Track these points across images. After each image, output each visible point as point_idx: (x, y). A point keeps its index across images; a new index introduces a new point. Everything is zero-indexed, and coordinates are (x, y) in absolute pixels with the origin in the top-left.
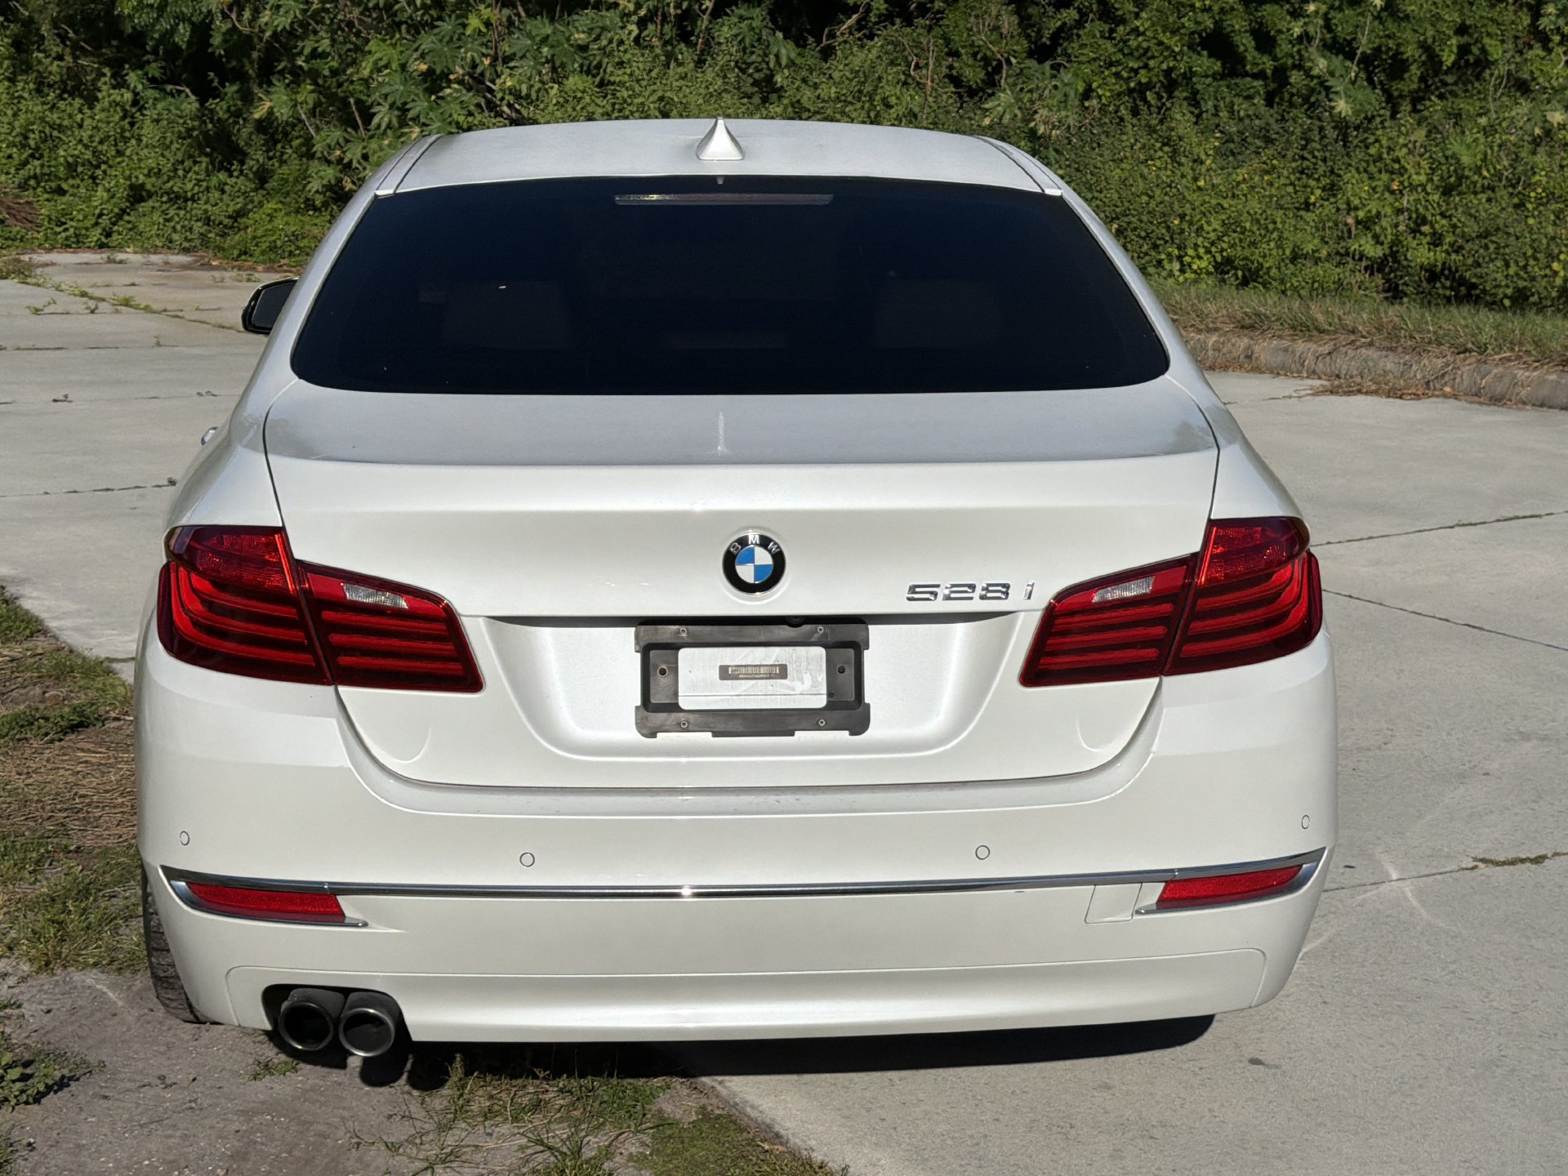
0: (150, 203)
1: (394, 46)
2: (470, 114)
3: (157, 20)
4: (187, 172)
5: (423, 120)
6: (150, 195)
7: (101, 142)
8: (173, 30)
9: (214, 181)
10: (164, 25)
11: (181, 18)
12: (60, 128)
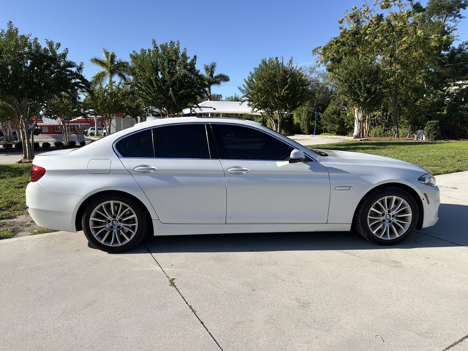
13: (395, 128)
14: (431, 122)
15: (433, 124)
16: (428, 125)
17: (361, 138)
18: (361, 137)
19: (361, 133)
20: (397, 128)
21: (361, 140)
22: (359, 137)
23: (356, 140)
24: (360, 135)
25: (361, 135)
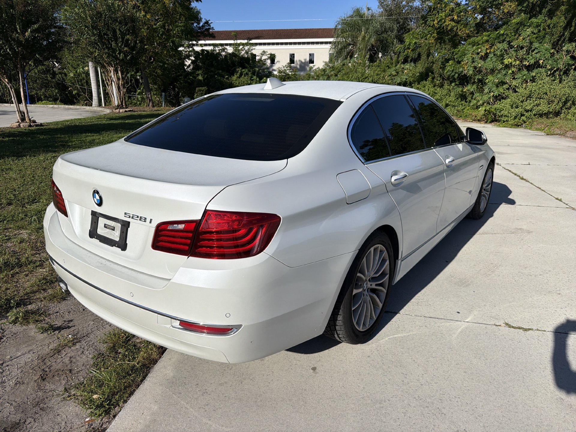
0: (449, 107)
1: (493, 77)
2: (504, 90)
3: (452, 73)
4: (456, 101)
5: (494, 91)
6: (449, 105)
7: (442, 96)
8: (454, 75)
9: (461, 103)
10: (453, 74)
11: (456, 73)
12: (436, 93)
13: (148, 95)
14: (200, 89)
15: (203, 91)
16: (198, 92)
17: (124, 109)
18: (124, 106)
19: (124, 102)
20: (150, 95)
21: (126, 111)
22: (122, 108)
23: (119, 112)
24: (122, 104)
25: (124, 104)
